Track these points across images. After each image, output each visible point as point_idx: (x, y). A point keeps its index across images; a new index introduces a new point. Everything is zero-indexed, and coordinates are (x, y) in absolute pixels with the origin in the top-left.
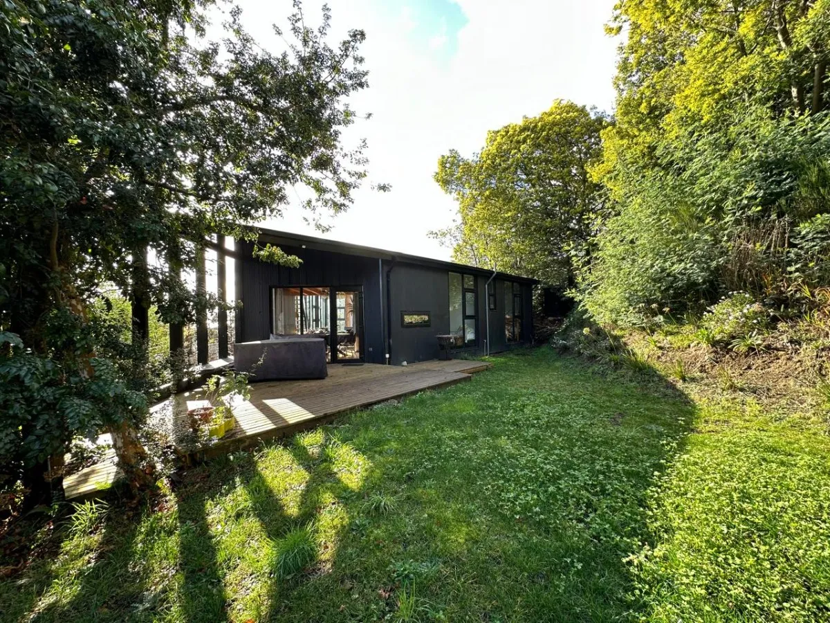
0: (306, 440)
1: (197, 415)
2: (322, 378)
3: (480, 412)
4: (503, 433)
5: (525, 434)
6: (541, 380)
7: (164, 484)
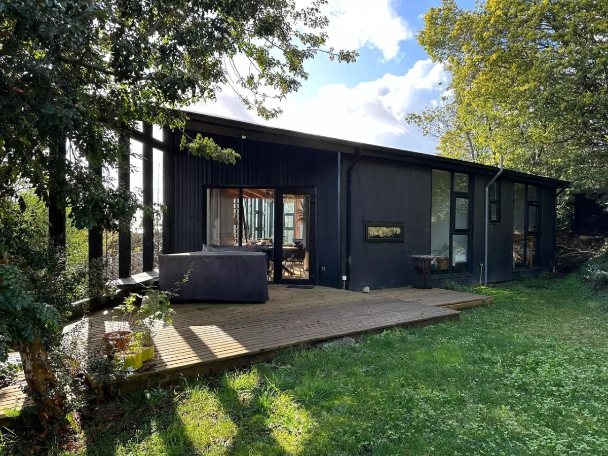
0: (236, 382)
1: (112, 340)
2: (262, 302)
3: (471, 367)
4: (504, 400)
5: (539, 406)
6: (565, 327)
7: (73, 418)
